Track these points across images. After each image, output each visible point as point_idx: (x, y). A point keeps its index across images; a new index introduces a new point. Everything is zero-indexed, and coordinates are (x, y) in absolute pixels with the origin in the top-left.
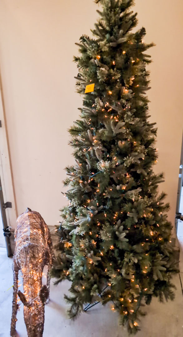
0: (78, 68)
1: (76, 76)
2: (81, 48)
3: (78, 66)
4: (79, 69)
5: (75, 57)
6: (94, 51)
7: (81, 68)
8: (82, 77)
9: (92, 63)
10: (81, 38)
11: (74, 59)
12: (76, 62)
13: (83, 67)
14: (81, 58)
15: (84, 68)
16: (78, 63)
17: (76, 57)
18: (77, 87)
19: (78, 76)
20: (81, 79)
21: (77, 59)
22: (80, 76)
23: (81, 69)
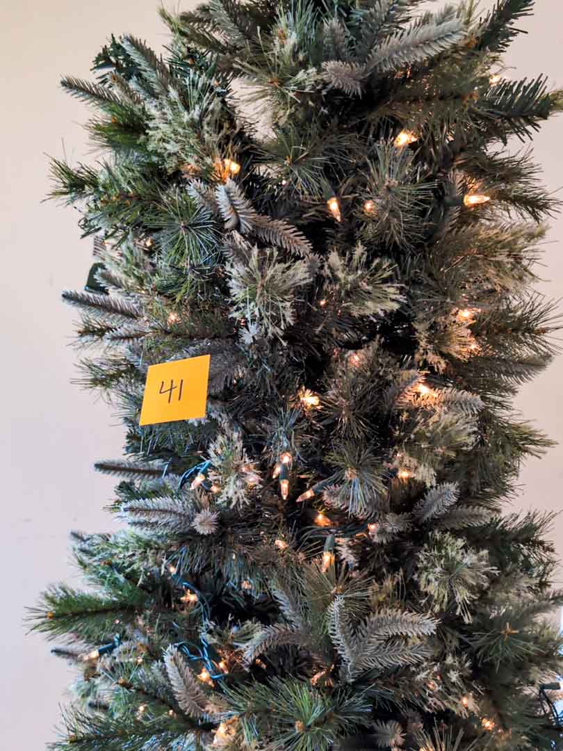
0: (90, 238)
1: (80, 288)
2: (101, 115)
3: (88, 228)
4: (99, 245)
5: (66, 171)
6: (196, 126)
7: (107, 236)
8: (114, 296)
9: (187, 209)
10: (104, 59)
11: (58, 184)
12: (73, 200)
13: (120, 234)
14: (102, 178)
15: (125, 238)
16: (83, 205)
17: (73, 166)
18: (83, 346)
19: (92, 285)
20: (108, 308)
21: (76, 184)
22: (103, 284)
23: (113, 241)
